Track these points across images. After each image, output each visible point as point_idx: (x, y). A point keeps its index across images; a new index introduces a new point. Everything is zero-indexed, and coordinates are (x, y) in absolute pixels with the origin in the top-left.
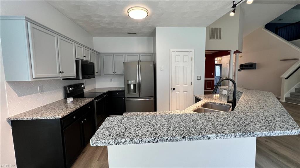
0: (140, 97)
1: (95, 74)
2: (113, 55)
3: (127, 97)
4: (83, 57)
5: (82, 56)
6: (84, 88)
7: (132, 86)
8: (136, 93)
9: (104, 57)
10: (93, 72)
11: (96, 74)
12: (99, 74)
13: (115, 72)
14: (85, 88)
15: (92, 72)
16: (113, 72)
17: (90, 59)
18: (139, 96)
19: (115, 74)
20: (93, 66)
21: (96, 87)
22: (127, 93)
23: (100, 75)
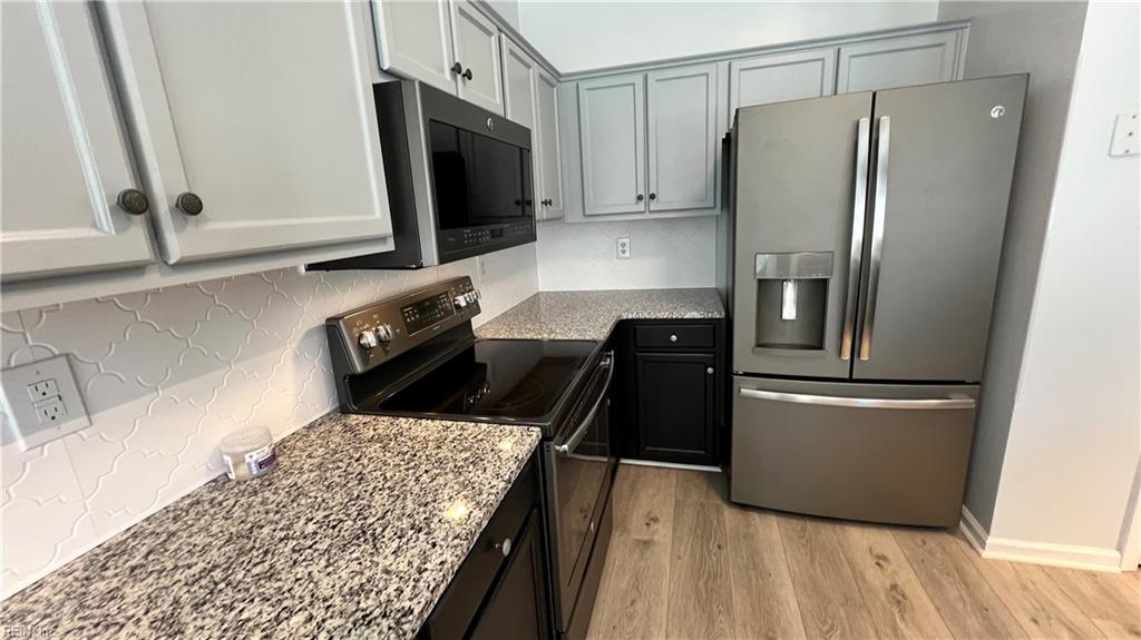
0: (851, 380)
1: (537, 218)
2: (638, 79)
3: (746, 374)
4: (448, 74)
5: (442, 71)
6: (474, 308)
7: (790, 293)
8: (820, 347)
9: (585, 97)
10: (526, 203)
11: (540, 211)
12: (555, 215)
13: (652, 197)
14: (478, 311)
15: (517, 203)
16: (640, 198)
17: (499, 101)
18: (847, 377)
19: (654, 206)
20: (524, 153)
21: (541, 290)
22: (753, 342)
23: (557, 220)
